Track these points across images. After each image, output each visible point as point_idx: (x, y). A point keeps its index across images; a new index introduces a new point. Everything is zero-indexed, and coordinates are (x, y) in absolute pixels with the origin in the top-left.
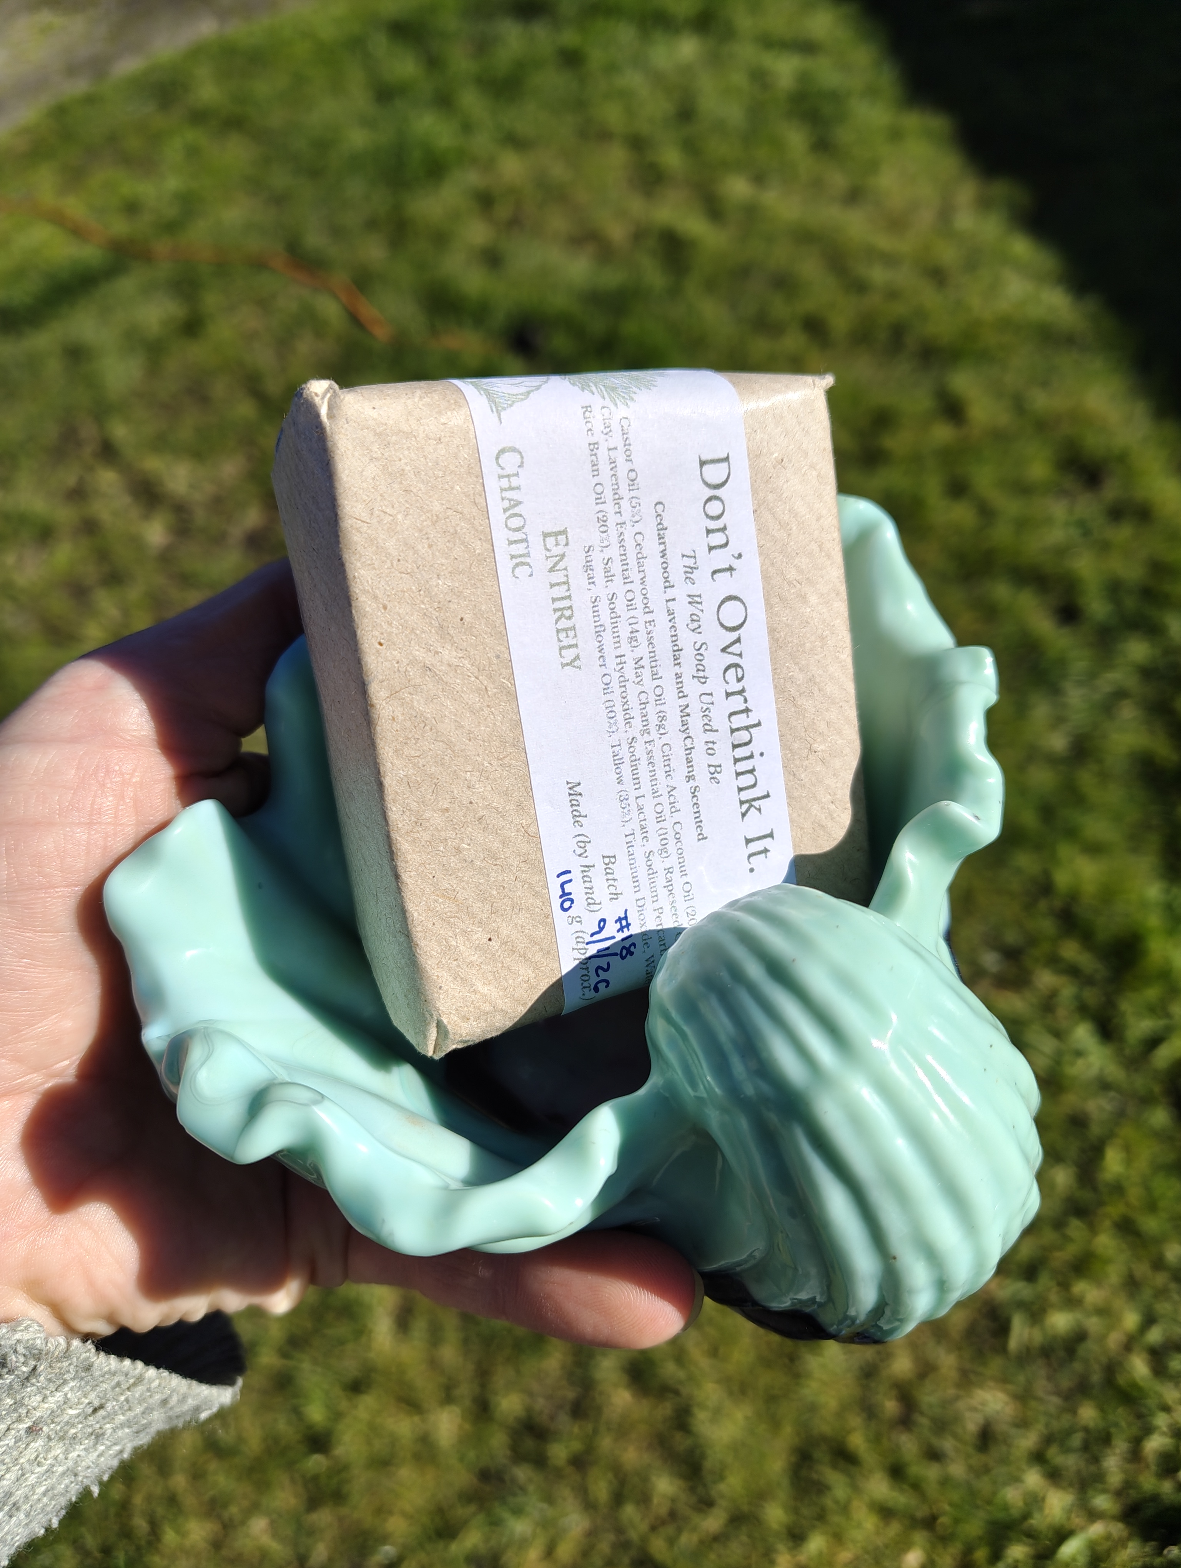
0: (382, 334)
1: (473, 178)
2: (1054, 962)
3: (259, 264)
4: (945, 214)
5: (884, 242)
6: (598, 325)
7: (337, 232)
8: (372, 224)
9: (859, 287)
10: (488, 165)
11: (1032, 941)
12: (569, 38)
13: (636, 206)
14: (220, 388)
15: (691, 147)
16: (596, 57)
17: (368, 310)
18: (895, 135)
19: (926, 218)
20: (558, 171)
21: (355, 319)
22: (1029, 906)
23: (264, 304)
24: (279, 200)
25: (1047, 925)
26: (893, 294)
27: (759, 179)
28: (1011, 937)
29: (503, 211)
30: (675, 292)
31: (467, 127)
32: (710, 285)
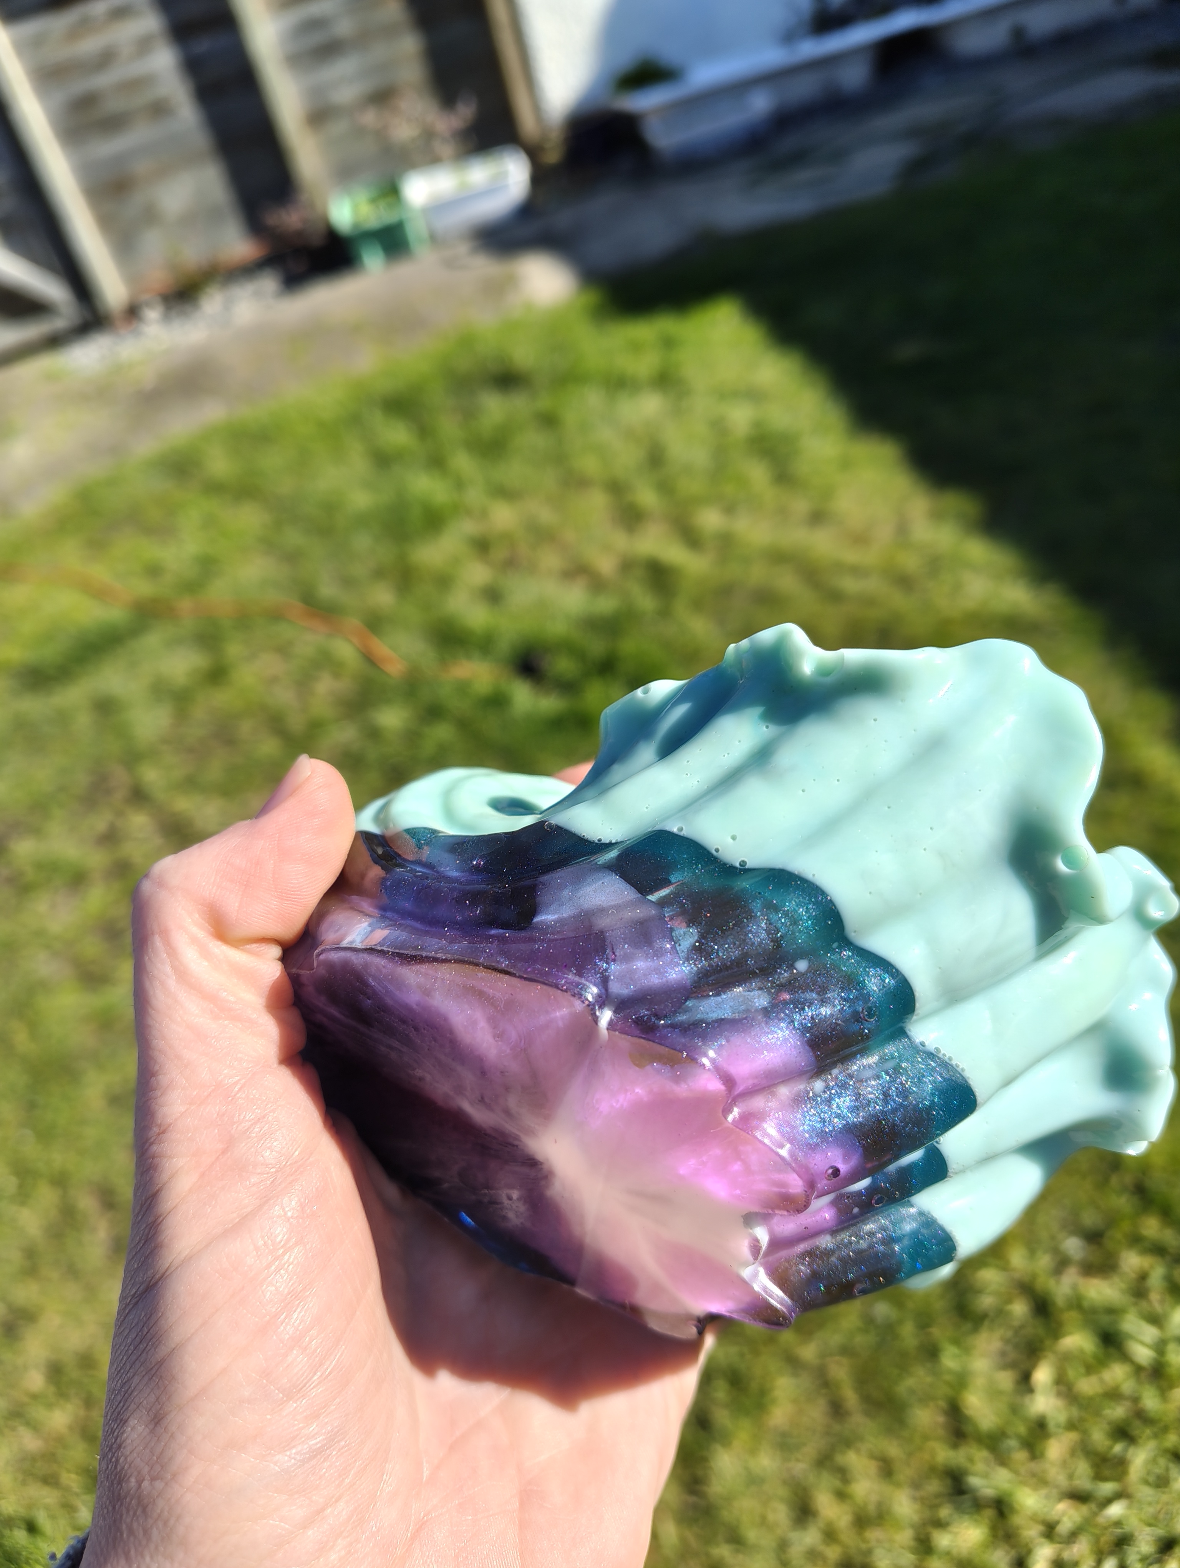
0: (395, 668)
1: (468, 527)
2: (1136, 1241)
3: (276, 615)
4: (902, 529)
5: (851, 556)
6: (597, 647)
7: (348, 582)
8: (379, 574)
9: (835, 596)
10: (484, 514)
11: (1112, 1220)
12: (544, 402)
13: (621, 541)
14: (246, 727)
15: (665, 488)
16: (571, 417)
17: (381, 648)
18: (845, 464)
19: (884, 533)
20: (546, 515)
21: (369, 659)
22: (1103, 1184)
23: (283, 650)
24: (292, 557)
25: (1122, 1202)
26: (869, 601)
27: (730, 509)
28: (1090, 1219)
29: (500, 554)
30: (665, 613)
31: (460, 484)
32: (698, 605)
